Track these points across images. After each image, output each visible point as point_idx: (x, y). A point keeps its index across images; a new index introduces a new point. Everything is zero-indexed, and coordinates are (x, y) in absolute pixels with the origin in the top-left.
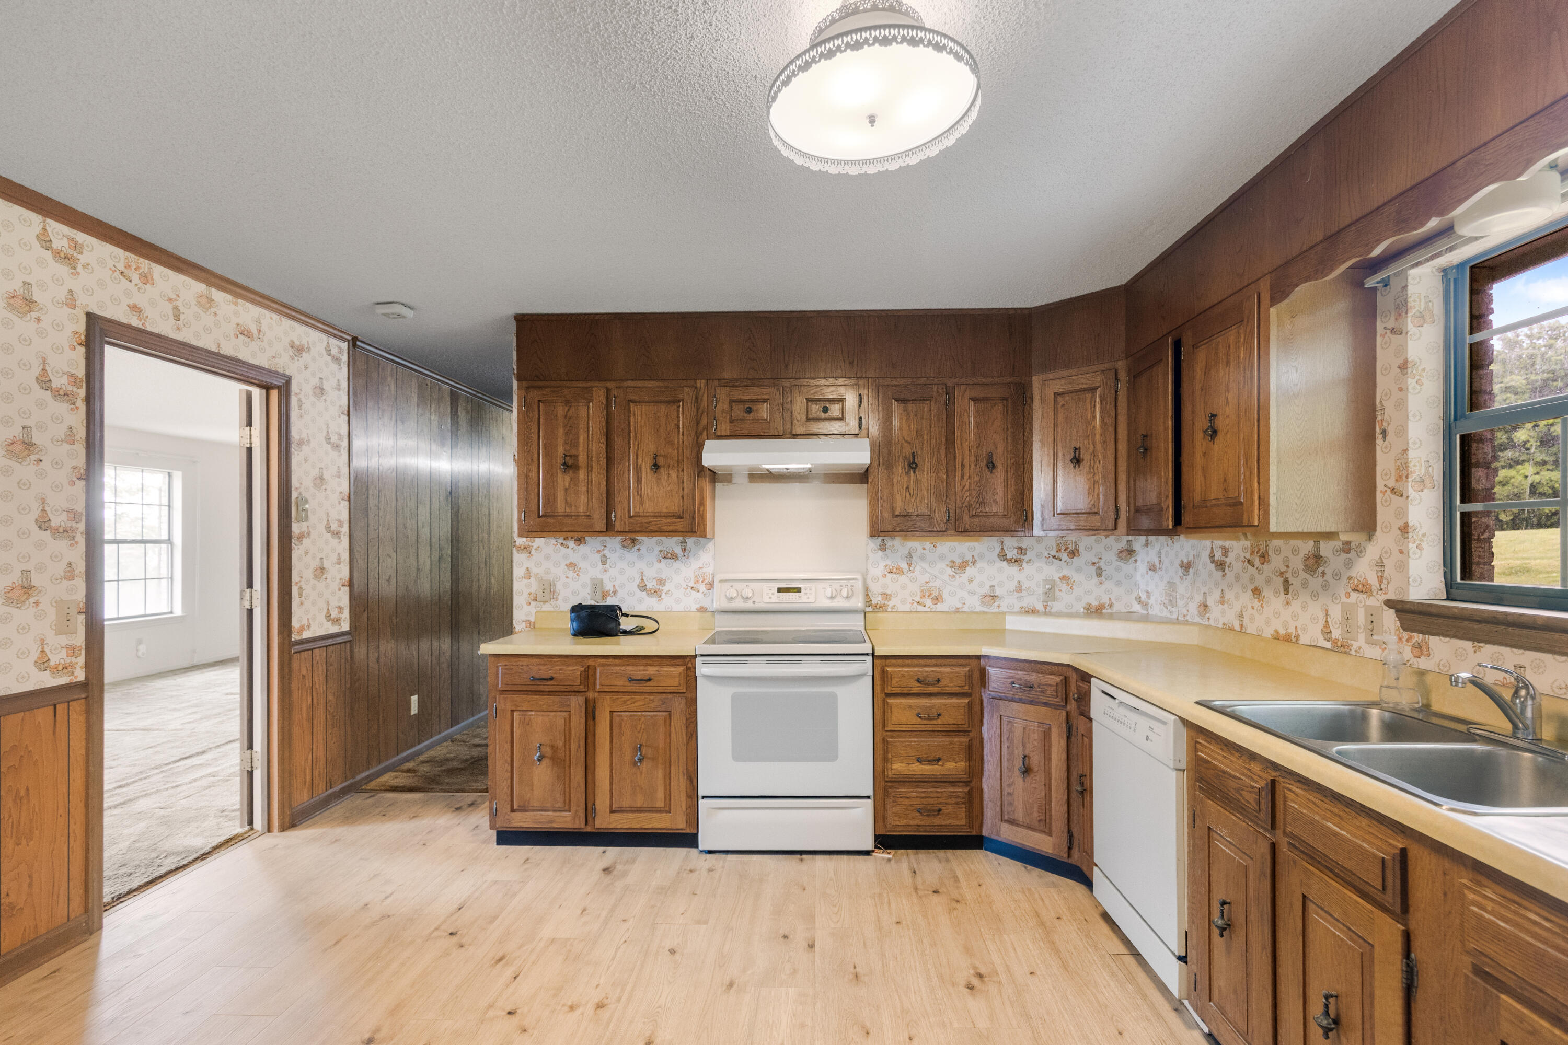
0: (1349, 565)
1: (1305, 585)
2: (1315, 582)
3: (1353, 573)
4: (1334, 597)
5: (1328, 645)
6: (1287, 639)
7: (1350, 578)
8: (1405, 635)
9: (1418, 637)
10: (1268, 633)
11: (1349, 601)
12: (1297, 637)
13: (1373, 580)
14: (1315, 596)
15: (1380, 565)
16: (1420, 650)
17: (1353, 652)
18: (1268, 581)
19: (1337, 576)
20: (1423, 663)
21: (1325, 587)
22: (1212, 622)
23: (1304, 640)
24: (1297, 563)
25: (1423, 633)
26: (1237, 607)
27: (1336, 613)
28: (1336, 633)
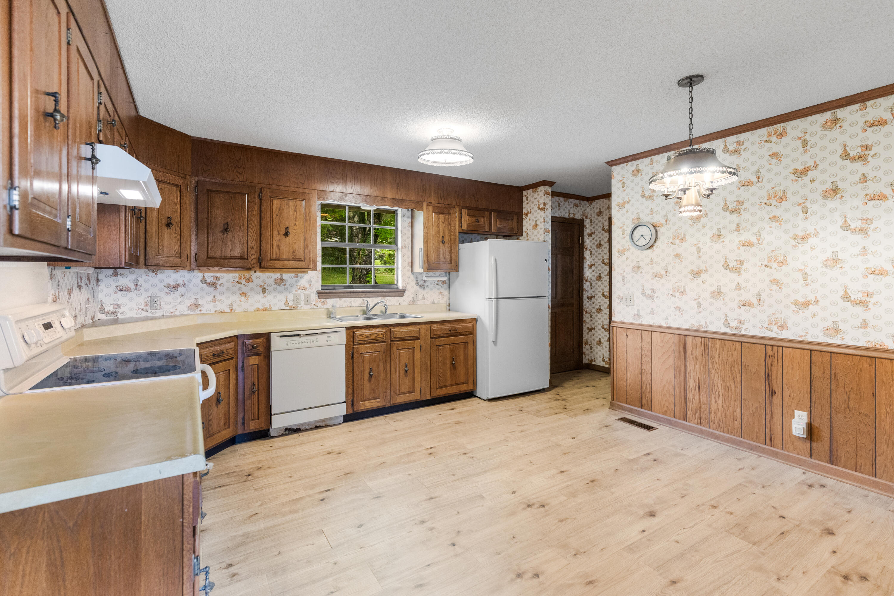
0: (297, 281)
1: (275, 289)
2: (281, 288)
3: (299, 284)
4: (290, 292)
5: (288, 308)
6: (265, 310)
7: (297, 286)
8: (319, 300)
9: (323, 300)
10: (252, 309)
11: (297, 293)
12: (270, 309)
13: (307, 285)
14: (281, 292)
15: (310, 281)
16: (324, 303)
17: (299, 308)
18: (252, 289)
19: (292, 285)
20: (325, 306)
21: (286, 289)
22: (204, 311)
23: (274, 308)
24: (271, 282)
25: (325, 298)
26: (229, 302)
27: (291, 297)
28: (291, 304)
